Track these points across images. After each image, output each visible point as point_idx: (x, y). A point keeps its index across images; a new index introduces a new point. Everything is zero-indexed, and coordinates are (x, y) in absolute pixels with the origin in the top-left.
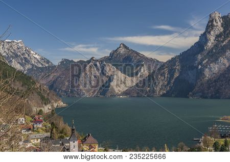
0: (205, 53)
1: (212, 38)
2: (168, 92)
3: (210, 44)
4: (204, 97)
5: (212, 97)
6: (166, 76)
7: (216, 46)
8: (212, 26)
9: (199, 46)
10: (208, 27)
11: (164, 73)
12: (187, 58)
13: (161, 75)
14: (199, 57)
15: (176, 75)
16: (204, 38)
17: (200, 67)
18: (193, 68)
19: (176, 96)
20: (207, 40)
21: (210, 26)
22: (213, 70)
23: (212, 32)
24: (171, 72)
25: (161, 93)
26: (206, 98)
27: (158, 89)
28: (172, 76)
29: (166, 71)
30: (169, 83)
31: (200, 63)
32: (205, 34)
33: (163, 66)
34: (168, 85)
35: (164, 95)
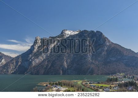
0: (33, 54)
1: (36, 48)
2: (15, 72)
3: (35, 50)
4: (32, 74)
5: (35, 74)
6: (14, 64)
7: (38, 51)
8: (37, 42)
9: (31, 51)
10: (34, 43)
11: (13, 63)
12: (25, 56)
13: (12, 64)
14: (30, 56)
15: (19, 64)
16: (33, 47)
17: (30, 60)
18: (27, 60)
19: (19, 74)
20: (34, 48)
21: (35, 42)
22: (36, 62)
23: (36, 45)
24: (17, 62)
25: (12, 72)
26: (33, 74)
27: (10, 70)
28: (17, 64)
29: (14, 61)
30: (16, 67)
31: (31, 59)
32: (33, 45)
33: (13, 59)
34: (15, 68)
35: (13, 73)
